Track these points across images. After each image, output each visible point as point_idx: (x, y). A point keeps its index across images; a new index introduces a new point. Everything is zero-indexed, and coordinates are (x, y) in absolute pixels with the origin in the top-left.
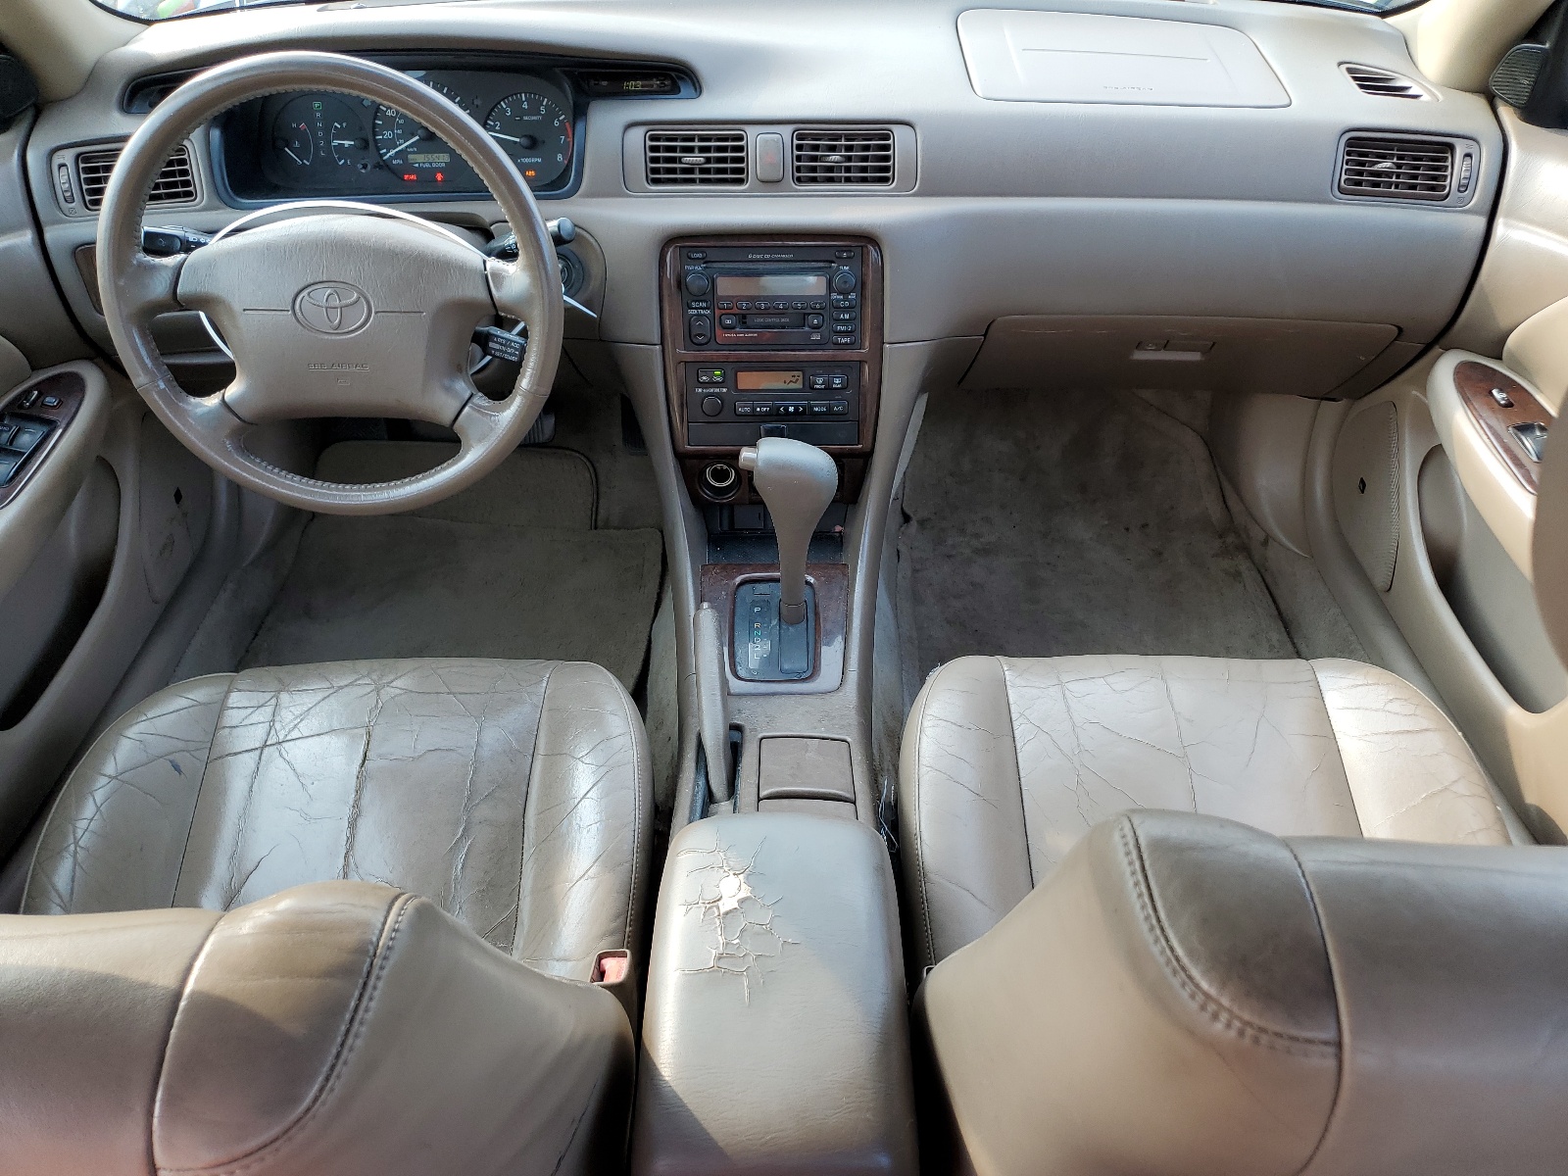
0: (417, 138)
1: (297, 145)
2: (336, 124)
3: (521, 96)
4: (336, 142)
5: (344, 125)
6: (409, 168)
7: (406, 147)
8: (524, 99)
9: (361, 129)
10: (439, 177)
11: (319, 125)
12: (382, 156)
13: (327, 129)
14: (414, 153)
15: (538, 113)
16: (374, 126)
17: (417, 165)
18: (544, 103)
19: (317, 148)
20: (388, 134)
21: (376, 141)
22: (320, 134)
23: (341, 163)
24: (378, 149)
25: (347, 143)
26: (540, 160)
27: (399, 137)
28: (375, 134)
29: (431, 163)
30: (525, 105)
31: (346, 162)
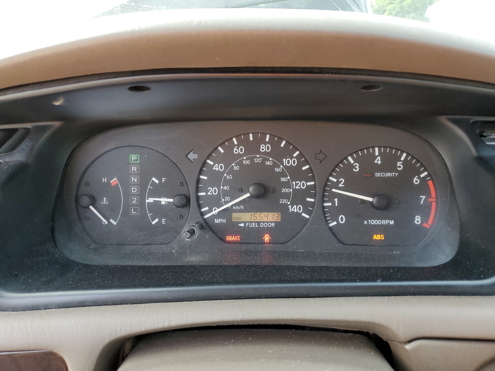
0: (248, 195)
1: (105, 201)
2: (154, 179)
3: (374, 151)
4: (151, 200)
5: (163, 180)
6: (233, 227)
7: (232, 206)
8: (377, 154)
9: (182, 184)
10: (267, 238)
11: (134, 179)
12: (202, 214)
13: (143, 184)
14: (241, 211)
15: (394, 168)
16: (198, 180)
17: (242, 225)
18: (402, 159)
19: (127, 206)
20: (213, 191)
21: (198, 198)
22: (134, 190)
23: (154, 223)
24: (200, 207)
25: (164, 201)
26: (392, 222)
27: (225, 193)
28: (197, 190)
29: (259, 223)
30: (378, 161)
31: (160, 221)
